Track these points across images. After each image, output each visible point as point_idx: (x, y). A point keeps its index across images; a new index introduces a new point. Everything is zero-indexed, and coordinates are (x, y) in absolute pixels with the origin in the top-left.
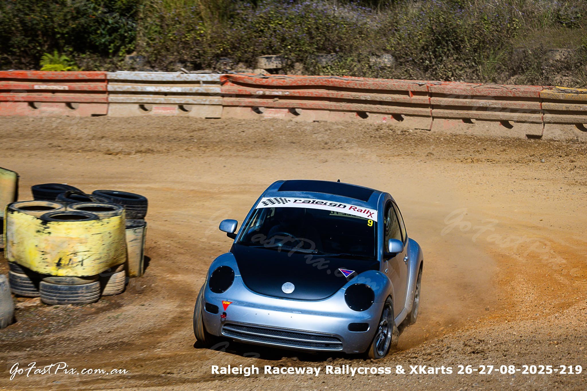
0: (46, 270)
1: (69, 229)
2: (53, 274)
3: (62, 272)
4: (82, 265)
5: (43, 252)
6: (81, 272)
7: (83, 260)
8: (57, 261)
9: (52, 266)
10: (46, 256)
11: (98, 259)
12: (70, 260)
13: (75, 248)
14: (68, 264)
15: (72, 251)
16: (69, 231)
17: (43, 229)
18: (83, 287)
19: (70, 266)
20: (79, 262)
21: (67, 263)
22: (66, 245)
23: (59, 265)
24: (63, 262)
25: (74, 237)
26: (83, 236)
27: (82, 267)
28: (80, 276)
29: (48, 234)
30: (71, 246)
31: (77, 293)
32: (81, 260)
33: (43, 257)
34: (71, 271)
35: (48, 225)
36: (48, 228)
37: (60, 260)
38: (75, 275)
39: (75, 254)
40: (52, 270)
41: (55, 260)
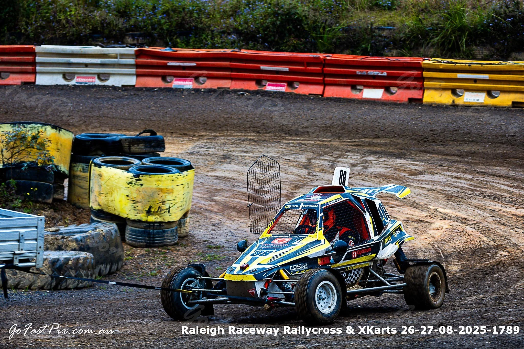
0: (137, 217)
1: (159, 181)
2: (143, 220)
3: (151, 219)
4: (169, 212)
5: (134, 201)
6: (167, 218)
7: (169, 208)
8: (147, 209)
9: (143, 213)
10: (137, 204)
11: (180, 207)
12: (159, 207)
13: (164, 197)
14: (157, 212)
15: (161, 199)
16: (159, 182)
17: (135, 181)
18: (168, 231)
19: (159, 213)
20: (167, 209)
21: (156, 210)
22: (156, 195)
23: (149, 212)
24: (153, 210)
25: (162, 188)
26: (170, 187)
27: (169, 214)
28: (167, 221)
29: (140, 186)
30: (161, 195)
31: (164, 237)
32: (168, 207)
33: (134, 205)
34: (158, 217)
35: (140, 178)
36: (140, 180)
37: (150, 207)
38: (163, 220)
39: (163, 202)
40: (143, 217)
41: (146, 208)
